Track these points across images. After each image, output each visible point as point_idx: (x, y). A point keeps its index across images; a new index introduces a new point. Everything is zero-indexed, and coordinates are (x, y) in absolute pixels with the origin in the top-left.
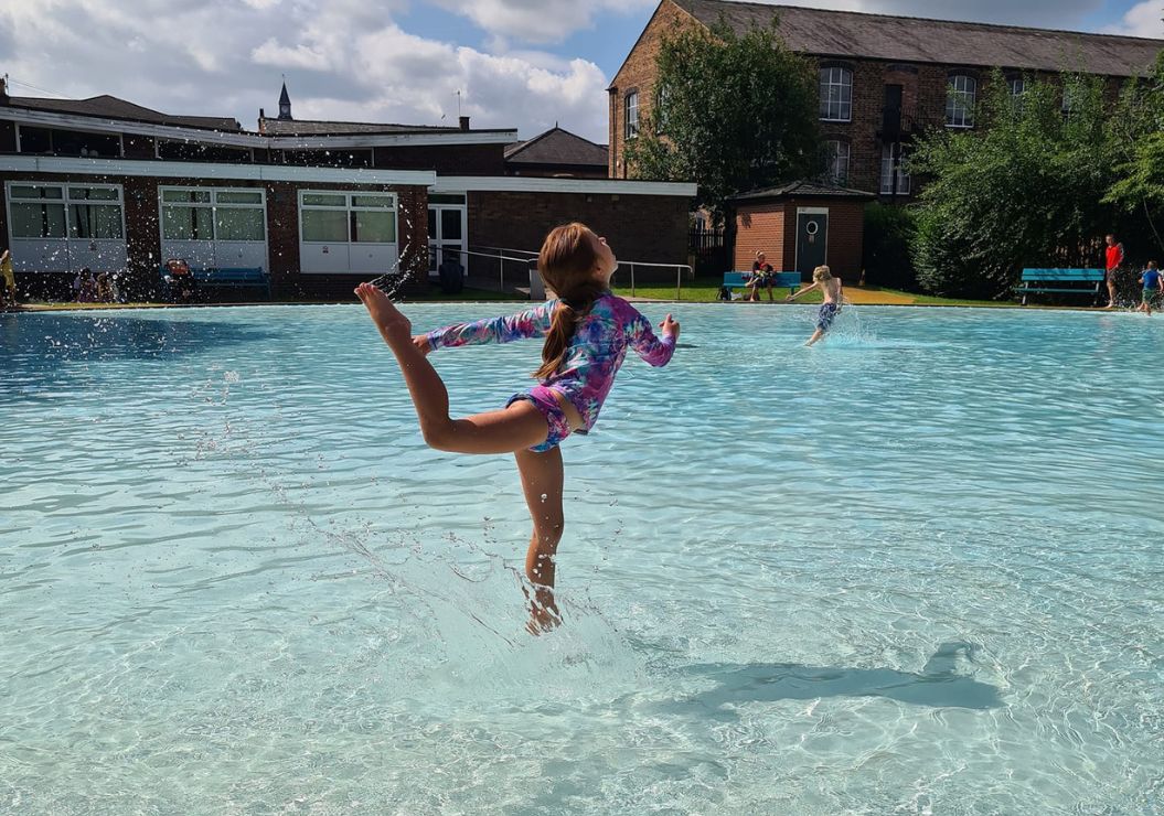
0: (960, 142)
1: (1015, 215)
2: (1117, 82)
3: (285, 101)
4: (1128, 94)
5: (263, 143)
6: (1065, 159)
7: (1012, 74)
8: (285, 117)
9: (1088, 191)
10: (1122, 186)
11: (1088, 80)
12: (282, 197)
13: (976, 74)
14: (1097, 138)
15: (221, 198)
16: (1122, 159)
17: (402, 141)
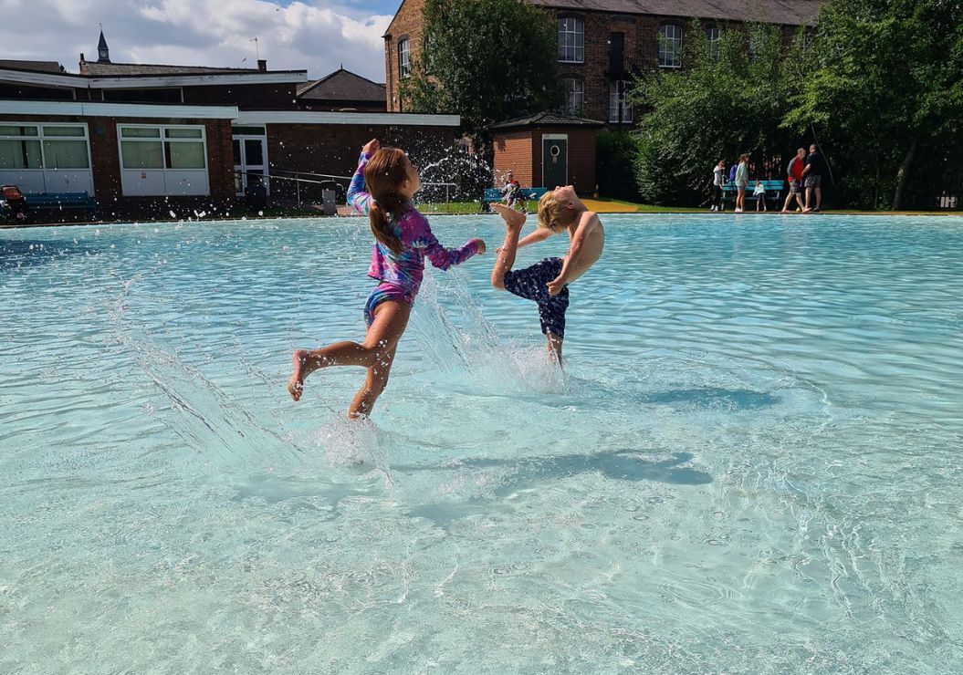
0: (669, 80)
1: (714, 138)
2: (788, 30)
3: (103, 46)
4: (798, 39)
5: (83, 83)
6: (752, 93)
7: (709, 24)
8: (104, 60)
9: (769, 118)
10: (795, 114)
11: (768, 28)
12: (103, 130)
13: (680, 23)
14: (774, 76)
15: (47, 131)
16: (794, 92)
17: (207, 81)
